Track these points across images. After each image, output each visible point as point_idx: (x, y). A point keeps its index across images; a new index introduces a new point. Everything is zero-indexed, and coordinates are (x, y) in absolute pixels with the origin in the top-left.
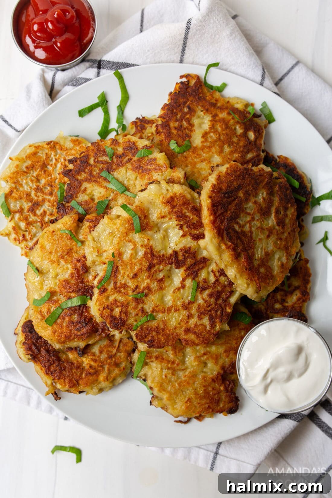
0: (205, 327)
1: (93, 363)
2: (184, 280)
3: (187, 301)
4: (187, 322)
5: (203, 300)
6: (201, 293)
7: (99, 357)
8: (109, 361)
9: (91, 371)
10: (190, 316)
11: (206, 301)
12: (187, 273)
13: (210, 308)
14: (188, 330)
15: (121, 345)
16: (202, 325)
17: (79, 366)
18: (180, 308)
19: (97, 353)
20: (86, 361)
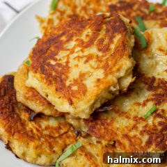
0: (142, 142)
1: (35, 131)
2: (148, 100)
3: (139, 116)
4: (130, 131)
5: (153, 123)
6: (155, 118)
7: (43, 130)
8: (47, 138)
9: (30, 134)
10: (135, 127)
11: (154, 125)
12: (153, 97)
13: (154, 132)
14: (126, 136)
15: (65, 135)
16: (140, 139)
17: (23, 124)
18: (132, 118)
19: (43, 127)
20: (31, 126)
